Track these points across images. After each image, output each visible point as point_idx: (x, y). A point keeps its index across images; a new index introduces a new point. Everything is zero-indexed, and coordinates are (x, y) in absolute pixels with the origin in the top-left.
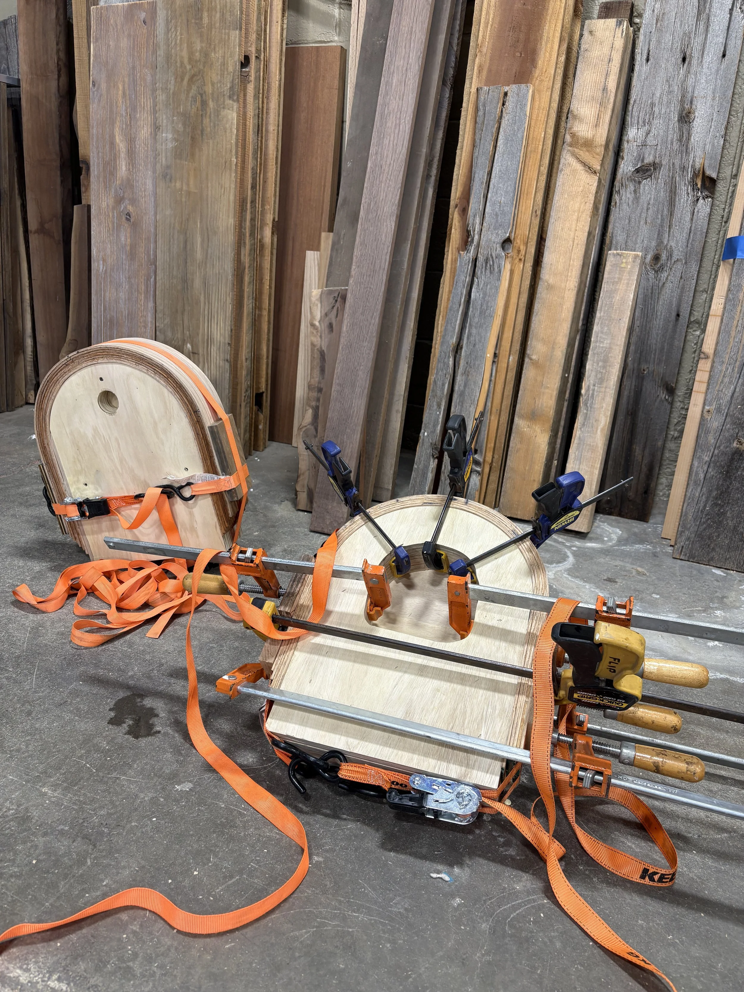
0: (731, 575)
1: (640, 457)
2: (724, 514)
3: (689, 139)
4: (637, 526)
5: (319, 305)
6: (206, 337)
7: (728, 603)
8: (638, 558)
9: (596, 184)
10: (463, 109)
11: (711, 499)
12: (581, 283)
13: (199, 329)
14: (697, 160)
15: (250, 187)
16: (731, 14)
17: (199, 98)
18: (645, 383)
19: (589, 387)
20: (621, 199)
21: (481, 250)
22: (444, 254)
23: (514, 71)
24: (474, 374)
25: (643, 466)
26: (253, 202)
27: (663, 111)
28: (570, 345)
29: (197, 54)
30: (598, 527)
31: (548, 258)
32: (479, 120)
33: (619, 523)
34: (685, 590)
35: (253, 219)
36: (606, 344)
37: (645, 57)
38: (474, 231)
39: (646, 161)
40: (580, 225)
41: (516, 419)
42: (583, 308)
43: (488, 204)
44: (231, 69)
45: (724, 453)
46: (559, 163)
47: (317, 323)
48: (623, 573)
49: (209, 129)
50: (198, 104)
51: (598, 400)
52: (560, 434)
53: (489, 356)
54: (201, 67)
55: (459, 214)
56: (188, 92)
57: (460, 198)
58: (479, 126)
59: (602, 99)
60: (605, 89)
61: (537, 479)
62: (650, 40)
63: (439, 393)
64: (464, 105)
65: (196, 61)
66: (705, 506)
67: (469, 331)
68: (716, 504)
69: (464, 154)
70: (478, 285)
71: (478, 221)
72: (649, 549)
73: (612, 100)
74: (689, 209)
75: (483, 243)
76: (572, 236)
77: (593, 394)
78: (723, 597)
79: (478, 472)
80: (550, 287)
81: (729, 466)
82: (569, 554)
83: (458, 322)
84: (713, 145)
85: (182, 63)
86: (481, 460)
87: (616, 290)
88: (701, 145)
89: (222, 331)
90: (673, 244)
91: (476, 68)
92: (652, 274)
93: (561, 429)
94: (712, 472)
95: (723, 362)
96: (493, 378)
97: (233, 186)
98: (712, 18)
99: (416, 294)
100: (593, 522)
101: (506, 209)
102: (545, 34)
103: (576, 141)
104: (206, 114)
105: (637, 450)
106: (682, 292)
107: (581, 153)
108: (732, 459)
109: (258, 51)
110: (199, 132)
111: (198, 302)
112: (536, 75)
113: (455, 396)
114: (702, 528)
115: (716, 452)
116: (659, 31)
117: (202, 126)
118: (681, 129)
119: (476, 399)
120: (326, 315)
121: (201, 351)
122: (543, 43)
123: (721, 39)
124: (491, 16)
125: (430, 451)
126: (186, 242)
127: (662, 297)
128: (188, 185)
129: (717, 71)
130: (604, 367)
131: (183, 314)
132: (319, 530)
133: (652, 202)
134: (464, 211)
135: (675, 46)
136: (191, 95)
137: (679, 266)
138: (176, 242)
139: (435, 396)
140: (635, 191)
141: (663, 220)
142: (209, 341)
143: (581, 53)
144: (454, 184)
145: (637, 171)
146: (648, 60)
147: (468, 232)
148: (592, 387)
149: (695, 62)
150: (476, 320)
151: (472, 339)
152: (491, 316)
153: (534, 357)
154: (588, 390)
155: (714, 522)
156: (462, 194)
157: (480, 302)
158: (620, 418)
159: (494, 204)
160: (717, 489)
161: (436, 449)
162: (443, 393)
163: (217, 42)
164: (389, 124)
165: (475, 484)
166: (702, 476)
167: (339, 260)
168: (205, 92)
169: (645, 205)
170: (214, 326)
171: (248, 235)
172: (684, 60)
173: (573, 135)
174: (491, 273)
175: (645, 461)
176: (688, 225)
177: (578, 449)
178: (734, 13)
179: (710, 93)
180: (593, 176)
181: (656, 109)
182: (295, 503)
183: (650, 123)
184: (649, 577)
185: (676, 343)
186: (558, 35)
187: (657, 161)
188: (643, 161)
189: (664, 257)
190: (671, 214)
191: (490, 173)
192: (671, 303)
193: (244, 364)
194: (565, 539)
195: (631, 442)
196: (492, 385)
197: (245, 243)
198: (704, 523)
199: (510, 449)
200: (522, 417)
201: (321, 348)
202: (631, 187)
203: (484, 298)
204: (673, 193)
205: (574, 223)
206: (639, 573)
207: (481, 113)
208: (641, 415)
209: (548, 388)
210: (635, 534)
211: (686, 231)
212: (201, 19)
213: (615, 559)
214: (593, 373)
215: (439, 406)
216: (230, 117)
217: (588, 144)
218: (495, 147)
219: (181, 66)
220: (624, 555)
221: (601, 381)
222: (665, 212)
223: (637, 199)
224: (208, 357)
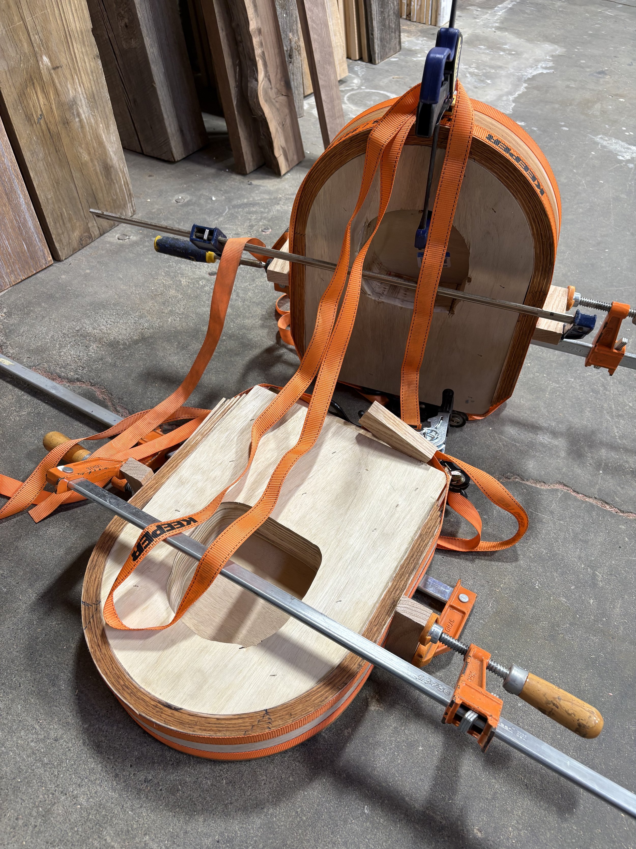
6: (63, 34)
13: (50, 23)
121: (63, 61)
142: (67, 38)
224: (74, 69)
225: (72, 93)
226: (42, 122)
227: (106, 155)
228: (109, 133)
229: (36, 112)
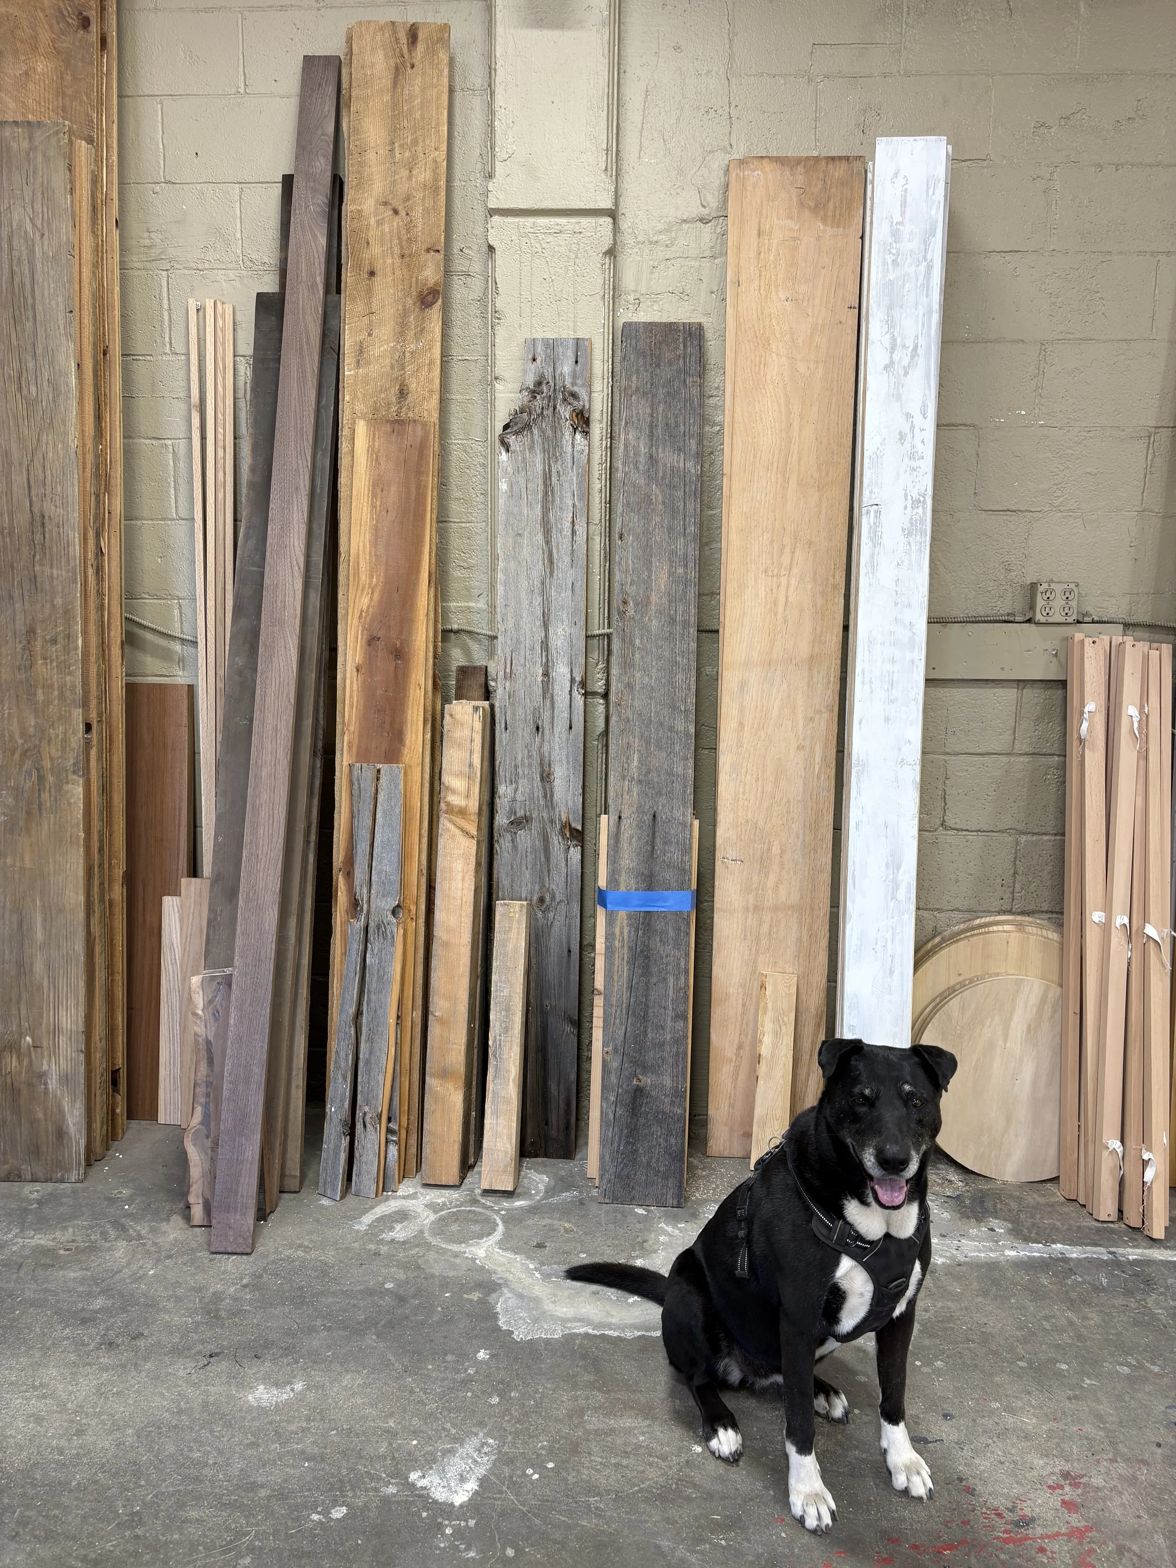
0: (652, 1211)
1: (556, 1093)
2: (636, 1151)
3: (552, 796)
4: (563, 1166)
5: (201, 992)
6: (52, 1027)
7: (648, 1248)
8: (565, 1211)
9: (475, 847)
10: (336, 777)
11: (623, 1138)
12: (474, 933)
13: (42, 1018)
14: (562, 814)
15: (96, 851)
16: (571, 695)
17: (34, 773)
18: (549, 1018)
19: (495, 1037)
20: (501, 848)
21: (372, 917)
22: (332, 914)
23: (384, 749)
24: (379, 1041)
25: (561, 1102)
26: (101, 865)
27: (526, 772)
28: (472, 996)
29: (31, 729)
30: (525, 1177)
31: (439, 915)
32: (356, 793)
33: (545, 1166)
34: (609, 1242)
35: (102, 884)
36: (506, 992)
37: (503, 726)
38: (362, 900)
39: (518, 815)
40: (466, 885)
41: (427, 1078)
42: (480, 953)
43: (373, 872)
44: (74, 745)
45: (627, 1092)
46: (438, 829)
47: (200, 1013)
48: (552, 1234)
49: (48, 804)
50: (34, 778)
51: (506, 1049)
52: (474, 1083)
53: (392, 1021)
54: (37, 742)
55: (344, 877)
56: (21, 766)
57: (343, 862)
58: (355, 798)
59: (470, 773)
60: (471, 765)
61: (457, 1140)
62: (505, 713)
63: (343, 1064)
64: (337, 773)
65: (30, 736)
66: (619, 1146)
67: (368, 997)
68: (628, 1143)
69: (342, 821)
70: (372, 950)
71: (365, 891)
72: (576, 1197)
73: (479, 774)
74: (562, 856)
75: (373, 910)
76: (460, 895)
77: (500, 1045)
78: (644, 1241)
79: (395, 1141)
80: (446, 944)
81: (633, 1104)
82: (499, 1221)
83: (356, 991)
84: (574, 802)
85: (11, 737)
86: (396, 1128)
87: (508, 939)
88: (564, 802)
89: (74, 1018)
90: (554, 887)
91: (345, 744)
92: (540, 915)
93: (474, 1078)
94: (620, 1112)
95: (612, 1005)
96: (399, 1041)
97: (82, 861)
98: (555, 697)
99: (306, 961)
100: (520, 1171)
101: (393, 878)
102: (409, 717)
103: (451, 809)
104: (44, 789)
105: (553, 1087)
106: (569, 930)
107: (457, 820)
108: (635, 1096)
109: (100, 715)
110: (36, 807)
111: (40, 988)
112: (406, 753)
113: (361, 1064)
114: (619, 1169)
115: (620, 1091)
116: (512, 704)
117: (40, 801)
118: (544, 788)
119: (384, 1067)
120: (210, 1002)
121: (45, 1044)
122: (409, 726)
123: (566, 715)
124: (355, 699)
125: (339, 1128)
126: (21, 922)
127: (552, 935)
128: (23, 859)
129: (568, 740)
130: (507, 1016)
131: (18, 1003)
132: (222, 1249)
133: (529, 850)
134: (349, 875)
135: (528, 718)
136: (24, 769)
137: (563, 906)
138: (7, 922)
139: (338, 1068)
140: (512, 840)
141: (541, 865)
142: (56, 1031)
143: (445, 732)
144: (334, 846)
145: (512, 823)
146: (506, 729)
147: (356, 900)
148: (498, 1037)
149: (547, 732)
150: (374, 985)
151: (372, 1004)
152: (389, 982)
153: (437, 1014)
154: (495, 1041)
155: (629, 1161)
156: (345, 857)
157: (376, 968)
158: (532, 1055)
159: (379, 873)
160: (627, 1127)
161: (346, 1125)
162: (347, 1065)
163: (55, 718)
164: (262, 814)
165: (393, 1155)
166: (611, 1116)
167: (217, 938)
168: (42, 767)
169: (524, 853)
170: (62, 1013)
171: (96, 901)
172: (538, 728)
173: (448, 804)
174: (384, 938)
175: (562, 1097)
176: (564, 870)
177: (493, 1102)
178: (573, 695)
179: (564, 758)
180: (471, 840)
181: (520, 770)
182: (188, 1218)
183: (517, 783)
184: (577, 1232)
185: (572, 977)
186: (421, 719)
187: (528, 814)
188: (515, 815)
189: (548, 899)
190: (548, 859)
191: (372, 845)
192: (561, 940)
193: (99, 1045)
194: (493, 1202)
195: (545, 1079)
196: (399, 1049)
197: (94, 911)
198: (621, 1163)
199: (425, 1111)
200: (434, 1075)
201: (207, 1038)
202: (508, 837)
203: (380, 963)
204: (546, 840)
205: (460, 883)
206: (567, 1231)
207: (356, 787)
208: (551, 1050)
209: (455, 1044)
210: (562, 1179)
211: (564, 875)
212: (35, 695)
213: (543, 1218)
214: (498, 1024)
215: (345, 1079)
216: (75, 792)
217: (462, 812)
218: (374, 820)
219: (11, 740)
220: (551, 1209)
221: (506, 1030)
222: (543, 859)
223: (515, 847)
224: (54, 1050)
225: (45, 1067)
226: (8, 1077)
227: (63, 1122)
228: (73, 1107)
229: (6, 1069)
